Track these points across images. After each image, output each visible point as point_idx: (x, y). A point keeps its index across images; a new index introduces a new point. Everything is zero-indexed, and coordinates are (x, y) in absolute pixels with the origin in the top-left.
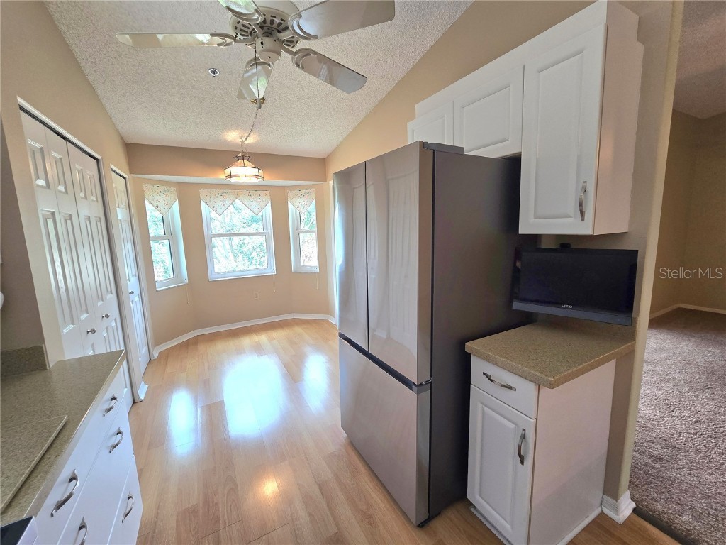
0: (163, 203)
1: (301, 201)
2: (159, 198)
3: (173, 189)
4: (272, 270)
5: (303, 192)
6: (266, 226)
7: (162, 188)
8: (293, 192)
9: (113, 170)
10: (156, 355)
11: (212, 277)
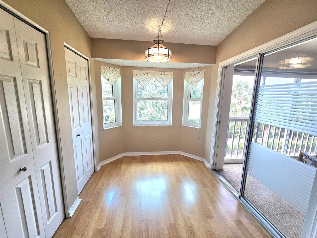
0: (112, 78)
1: (193, 79)
2: (110, 75)
3: (119, 70)
4: (169, 123)
5: (196, 72)
6: (169, 95)
7: (112, 69)
8: (189, 73)
9: (65, 46)
10: (98, 168)
11: (136, 123)
